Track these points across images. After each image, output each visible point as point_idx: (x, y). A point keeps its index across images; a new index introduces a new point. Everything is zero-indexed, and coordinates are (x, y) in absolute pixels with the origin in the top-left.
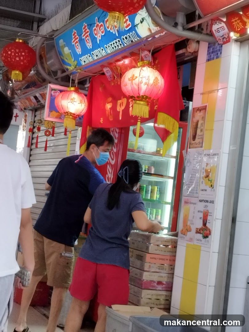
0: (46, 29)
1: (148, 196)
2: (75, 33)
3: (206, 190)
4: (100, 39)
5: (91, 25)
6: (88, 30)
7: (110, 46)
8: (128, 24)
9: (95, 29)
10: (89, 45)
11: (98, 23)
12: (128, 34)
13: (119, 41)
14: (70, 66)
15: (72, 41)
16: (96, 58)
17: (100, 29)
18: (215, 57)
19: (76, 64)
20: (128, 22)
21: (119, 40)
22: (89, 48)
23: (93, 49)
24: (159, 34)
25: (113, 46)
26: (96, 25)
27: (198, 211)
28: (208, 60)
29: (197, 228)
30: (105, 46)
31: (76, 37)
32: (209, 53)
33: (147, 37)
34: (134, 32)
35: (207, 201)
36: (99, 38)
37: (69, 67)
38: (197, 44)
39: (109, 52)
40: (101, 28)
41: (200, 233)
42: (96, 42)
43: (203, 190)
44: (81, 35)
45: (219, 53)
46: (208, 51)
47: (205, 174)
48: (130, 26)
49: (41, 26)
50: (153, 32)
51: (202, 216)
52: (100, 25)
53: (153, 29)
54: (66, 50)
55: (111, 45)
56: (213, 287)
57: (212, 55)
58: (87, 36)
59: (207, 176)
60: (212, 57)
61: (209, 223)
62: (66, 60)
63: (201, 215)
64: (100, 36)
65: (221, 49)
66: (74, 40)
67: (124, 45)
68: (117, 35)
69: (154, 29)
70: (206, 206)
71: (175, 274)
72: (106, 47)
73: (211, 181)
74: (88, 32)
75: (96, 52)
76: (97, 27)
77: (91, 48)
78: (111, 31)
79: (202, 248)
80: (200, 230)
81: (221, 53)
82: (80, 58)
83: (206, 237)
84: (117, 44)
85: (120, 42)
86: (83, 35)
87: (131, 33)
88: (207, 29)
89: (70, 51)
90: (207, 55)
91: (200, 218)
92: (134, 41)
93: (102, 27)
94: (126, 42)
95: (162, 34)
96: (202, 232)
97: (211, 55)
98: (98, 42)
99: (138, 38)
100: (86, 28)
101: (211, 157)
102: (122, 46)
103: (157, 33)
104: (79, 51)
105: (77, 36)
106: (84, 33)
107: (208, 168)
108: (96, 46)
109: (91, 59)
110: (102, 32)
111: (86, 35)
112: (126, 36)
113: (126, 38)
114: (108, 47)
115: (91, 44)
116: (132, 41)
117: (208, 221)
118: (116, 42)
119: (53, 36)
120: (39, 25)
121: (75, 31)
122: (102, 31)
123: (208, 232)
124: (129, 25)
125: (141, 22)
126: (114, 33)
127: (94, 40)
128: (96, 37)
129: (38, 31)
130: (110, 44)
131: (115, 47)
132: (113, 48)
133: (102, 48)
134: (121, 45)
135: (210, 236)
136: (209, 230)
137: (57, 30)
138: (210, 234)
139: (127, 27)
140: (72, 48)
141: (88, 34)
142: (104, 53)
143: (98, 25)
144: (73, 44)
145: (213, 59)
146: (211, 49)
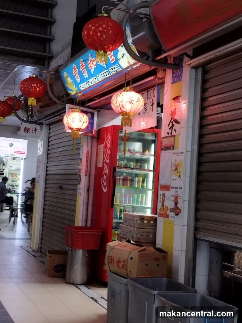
0: (54, 64)
1: (136, 185)
2: (75, 67)
3: (176, 180)
4: (93, 70)
5: (86, 60)
6: (84, 64)
7: (101, 75)
8: (113, 58)
9: (89, 64)
10: (86, 75)
11: (91, 59)
12: (113, 66)
13: (107, 71)
14: (73, 91)
15: (73, 73)
16: (91, 85)
17: (93, 63)
18: (178, 80)
19: (76, 90)
20: (113, 57)
21: (107, 70)
22: (86, 78)
23: (88, 78)
24: (136, 65)
25: (103, 75)
26: (90, 60)
27: (171, 195)
28: (173, 83)
29: (170, 208)
30: (97, 75)
31: (76, 70)
32: (173, 78)
33: (128, 68)
34: (117, 64)
35: (177, 188)
36: (92, 70)
37: (71, 92)
38: (164, 72)
39: (100, 80)
40: (93, 62)
41: (173, 212)
42: (91, 73)
43: (173, 180)
44: (79, 68)
45: (180, 77)
46: (172, 76)
47: (174, 168)
48: (115, 60)
49: (51, 62)
50: (131, 64)
51: (174, 199)
52: (92, 60)
53: (131, 62)
54: (69, 80)
55: (102, 74)
56: (185, 252)
57: (176, 79)
58: (84, 69)
59: (176, 169)
60: (175, 80)
61: (179, 204)
62: (70, 87)
63: (173, 198)
64: (93, 68)
65: (182, 74)
66: (74, 72)
67: (110, 74)
68: (106, 67)
70: (176, 192)
71: (156, 243)
72: (98, 76)
73: (179, 173)
74: (84, 65)
75: (90, 80)
76: (90, 61)
77: (87, 77)
78: (101, 65)
79: (175, 223)
80: (173, 210)
81: (182, 77)
82: (79, 86)
83: (177, 214)
84: (106, 73)
85: (108, 72)
86: (80, 68)
87: (115, 65)
88: (170, 60)
89: (72, 80)
90: (172, 79)
91: (173, 201)
92: (118, 71)
93: (94, 62)
94: (112, 72)
95: (138, 65)
96: (174, 211)
97: (174, 79)
98: (92, 73)
99: (121, 69)
100: (83, 63)
101: (178, 155)
102: (110, 75)
103: (134, 64)
104: (78, 80)
105: (77, 69)
106: (81, 67)
107: (177, 163)
108: (90, 76)
109: (87, 86)
110: (95, 65)
111: (83, 68)
112: (112, 67)
113: (112, 69)
114: (99, 76)
115: (87, 74)
116: (116, 71)
117: (178, 203)
118: (105, 73)
119: (59, 70)
120: (49, 61)
121: (75, 65)
122: (94, 64)
123: (179, 211)
124: (114, 59)
125: (122, 57)
126: (103, 66)
127: (89, 71)
128: (90, 69)
129: (49, 66)
130: (101, 73)
131: (105, 76)
132: (103, 77)
133: (95, 77)
134: (108, 74)
135: (180, 214)
136: (180, 209)
137: (62, 65)
138: (180, 212)
139: (112, 61)
140: (73, 78)
141: (84, 67)
142: (96, 81)
143: (91, 61)
144: (74, 75)
145: (176, 82)
146: (175, 74)
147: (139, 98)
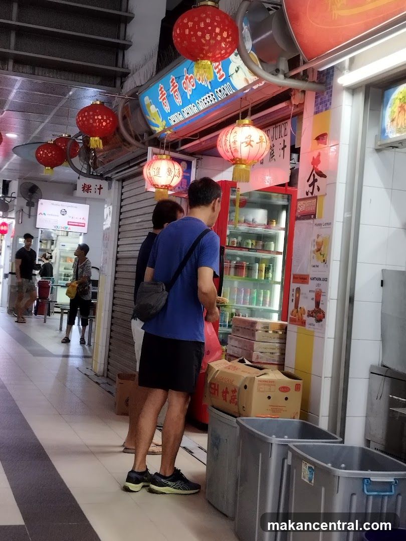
0: (129, 85)
1: (255, 276)
2: (162, 88)
3: (318, 266)
4: (191, 93)
5: (179, 78)
6: (176, 84)
7: (202, 101)
8: (221, 74)
9: (184, 83)
10: (179, 101)
11: (187, 75)
12: (222, 87)
13: (212, 95)
14: (158, 126)
15: (159, 97)
16: (187, 116)
17: (189, 81)
18: (324, 109)
19: (164, 124)
20: (222, 72)
21: (212, 93)
22: (179, 105)
23: (183, 106)
24: (258, 85)
25: (205, 101)
26: (185, 77)
27: (310, 291)
28: (316, 113)
29: (309, 311)
30: (197, 101)
31: (163, 93)
32: (316, 105)
33: (244, 89)
34: (228, 83)
35: (320, 279)
36: (189, 93)
37: (156, 129)
38: (303, 94)
39: (201, 108)
40: (191, 81)
41: (312, 316)
42: (187, 97)
43: (314, 266)
44: (169, 90)
45: (328, 103)
46: (315, 102)
47: (316, 248)
48: (224, 77)
49: (125, 81)
50: (250, 82)
51: (314, 297)
52: (189, 76)
53: (250, 79)
54: (153, 109)
55: (204, 100)
56: (330, 379)
57: (321, 106)
58: (176, 91)
59: (319, 250)
60: (320, 108)
61: (323, 304)
62: (153, 121)
63: (313, 295)
64: (190, 90)
65: (331, 100)
66: (161, 96)
67: (218, 99)
68: (210, 88)
69: (252, 78)
70: (318, 285)
71: (285, 365)
72: (198, 103)
73: (323, 256)
74: (176, 86)
75: (186, 109)
76: (186, 79)
77: (181, 104)
78: (203, 84)
79: (316, 334)
80: (312, 313)
81: (330, 105)
82: (169, 118)
83: (319, 320)
84: (210, 98)
85: (214, 96)
86: (171, 90)
87: (225, 85)
88: (313, 76)
89: (157, 109)
91: (312, 299)
92: (229, 94)
93: (192, 79)
94: (220, 96)
95: (260, 85)
96: (314, 315)
97: (319, 107)
98: (189, 98)
99: (234, 91)
100: (174, 81)
101: (322, 226)
102: (216, 101)
103: (255, 83)
104: (167, 109)
105: (165, 92)
106: (172, 88)
107: (320, 240)
108: (186, 102)
109: (181, 118)
110: (193, 86)
111: (174, 90)
112: (219, 88)
113: (220, 91)
114: (200, 103)
115: (180, 100)
116: (227, 95)
117: (321, 302)
118: (209, 97)
119: (137, 94)
120: (123, 81)
121: (162, 86)
122: (192, 83)
123: (322, 314)
124: (223, 75)
125: (237, 71)
126: (206, 86)
127: (184, 95)
128: (186, 91)
129: (122, 88)
130: (202, 98)
131: (208, 102)
132: (206, 104)
133: (193, 104)
134: (214, 99)
135: (323, 319)
136: (323, 312)
137: (142, 85)
138: (324, 317)
139: (220, 78)
140: (159, 106)
141: (177, 88)
142: (195, 110)
143: (187, 78)
144: (160, 101)
145: (322, 111)
146: (319, 99)
147: (261, 137)
